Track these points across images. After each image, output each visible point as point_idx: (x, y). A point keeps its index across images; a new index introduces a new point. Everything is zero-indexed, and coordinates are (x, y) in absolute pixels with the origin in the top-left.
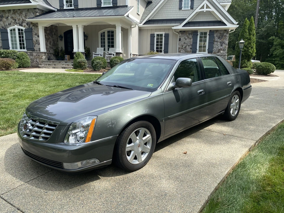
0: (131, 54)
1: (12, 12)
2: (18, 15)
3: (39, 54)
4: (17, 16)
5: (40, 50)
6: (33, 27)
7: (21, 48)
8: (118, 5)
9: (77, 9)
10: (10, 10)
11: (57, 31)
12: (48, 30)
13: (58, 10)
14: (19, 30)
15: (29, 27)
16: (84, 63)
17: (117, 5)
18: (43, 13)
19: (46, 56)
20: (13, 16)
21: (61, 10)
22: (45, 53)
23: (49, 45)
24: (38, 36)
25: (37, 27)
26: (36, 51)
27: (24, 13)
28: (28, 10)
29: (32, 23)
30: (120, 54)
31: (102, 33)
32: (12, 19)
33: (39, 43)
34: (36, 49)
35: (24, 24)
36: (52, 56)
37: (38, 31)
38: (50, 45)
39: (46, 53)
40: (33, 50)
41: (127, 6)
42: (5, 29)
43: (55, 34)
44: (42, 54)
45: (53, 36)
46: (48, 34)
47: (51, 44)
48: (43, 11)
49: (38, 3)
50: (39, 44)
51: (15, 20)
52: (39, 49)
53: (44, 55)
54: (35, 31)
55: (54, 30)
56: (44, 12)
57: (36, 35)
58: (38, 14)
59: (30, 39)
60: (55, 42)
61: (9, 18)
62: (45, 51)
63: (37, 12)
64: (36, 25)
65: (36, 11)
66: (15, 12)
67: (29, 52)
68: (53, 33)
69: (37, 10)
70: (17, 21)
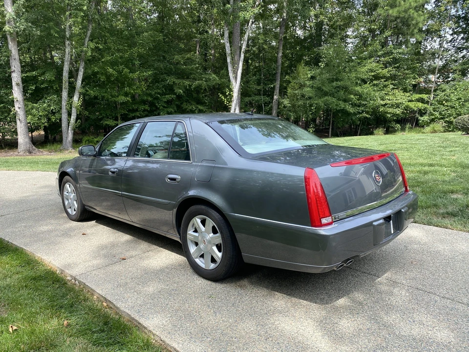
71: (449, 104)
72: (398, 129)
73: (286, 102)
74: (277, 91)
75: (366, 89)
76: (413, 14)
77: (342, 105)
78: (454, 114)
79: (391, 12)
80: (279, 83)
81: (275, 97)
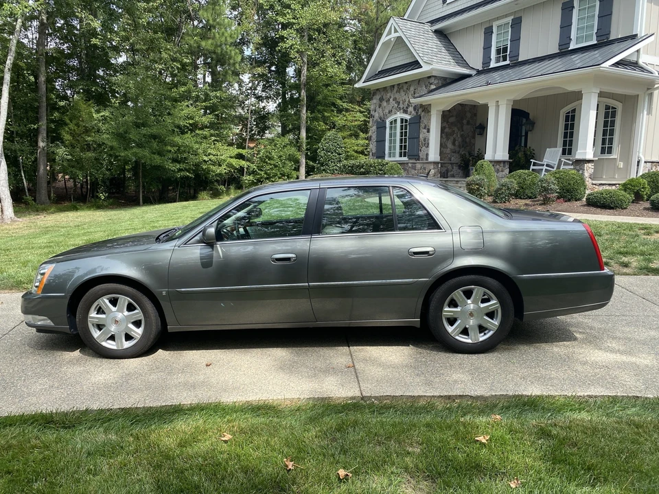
0: (638, 162)
1: (396, 88)
2: (403, 93)
3: (425, 166)
4: (402, 96)
5: (427, 159)
6: (423, 114)
7: (401, 156)
8: (612, 37)
9: (517, 64)
10: (393, 86)
11: (475, 115)
12: (452, 116)
13: (479, 73)
14: (402, 120)
15: (417, 113)
16: (477, 184)
17: (608, 38)
18: (444, 83)
19: (437, 170)
20: (397, 96)
21: (486, 70)
22: (435, 163)
23: (450, 145)
24: (428, 131)
25: (429, 112)
26: (422, 159)
27: (412, 89)
28: (419, 81)
29: (421, 106)
30: (584, 164)
31: (569, 113)
32: (394, 102)
33: (428, 144)
34: (421, 157)
35: (411, 109)
36: (455, 168)
37: (430, 120)
38: (452, 147)
39: (438, 163)
40: (417, 157)
41: (634, 37)
42: (383, 121)
43: (468, 123)
44: (430, 165)
45: (462, 127)
46: (452, 123)
47: (457, 143)
48: (445, 79)
49: (431, 67)
50: (428, 146)
51: (399, 103)
52: (427, 155)
53: (432, 167)
54: (424, 121)
55: (469, 115)
56: (448, 81)
57: (425, 128)
58: (433, 87)
59: (415, 137)
60: (468, 140)
61: (391, 100)
62: (438, 159)
63: (431, 84)
64: (426, 109)
65: (431, 82)
66: (400, 89)
67: (411, 161)
68: (465, 122)
69: (432, 80)
70: (401, 106)
71: (272, 162)
72: (223, 192)
73: (61, 151)
74: (43, 134)
75: (188, 139)
76: (231, 51)
77: (157, 160)
78: (279, 173)
79: (203, 43)
80: (45, 122)
81: (41, 144)
